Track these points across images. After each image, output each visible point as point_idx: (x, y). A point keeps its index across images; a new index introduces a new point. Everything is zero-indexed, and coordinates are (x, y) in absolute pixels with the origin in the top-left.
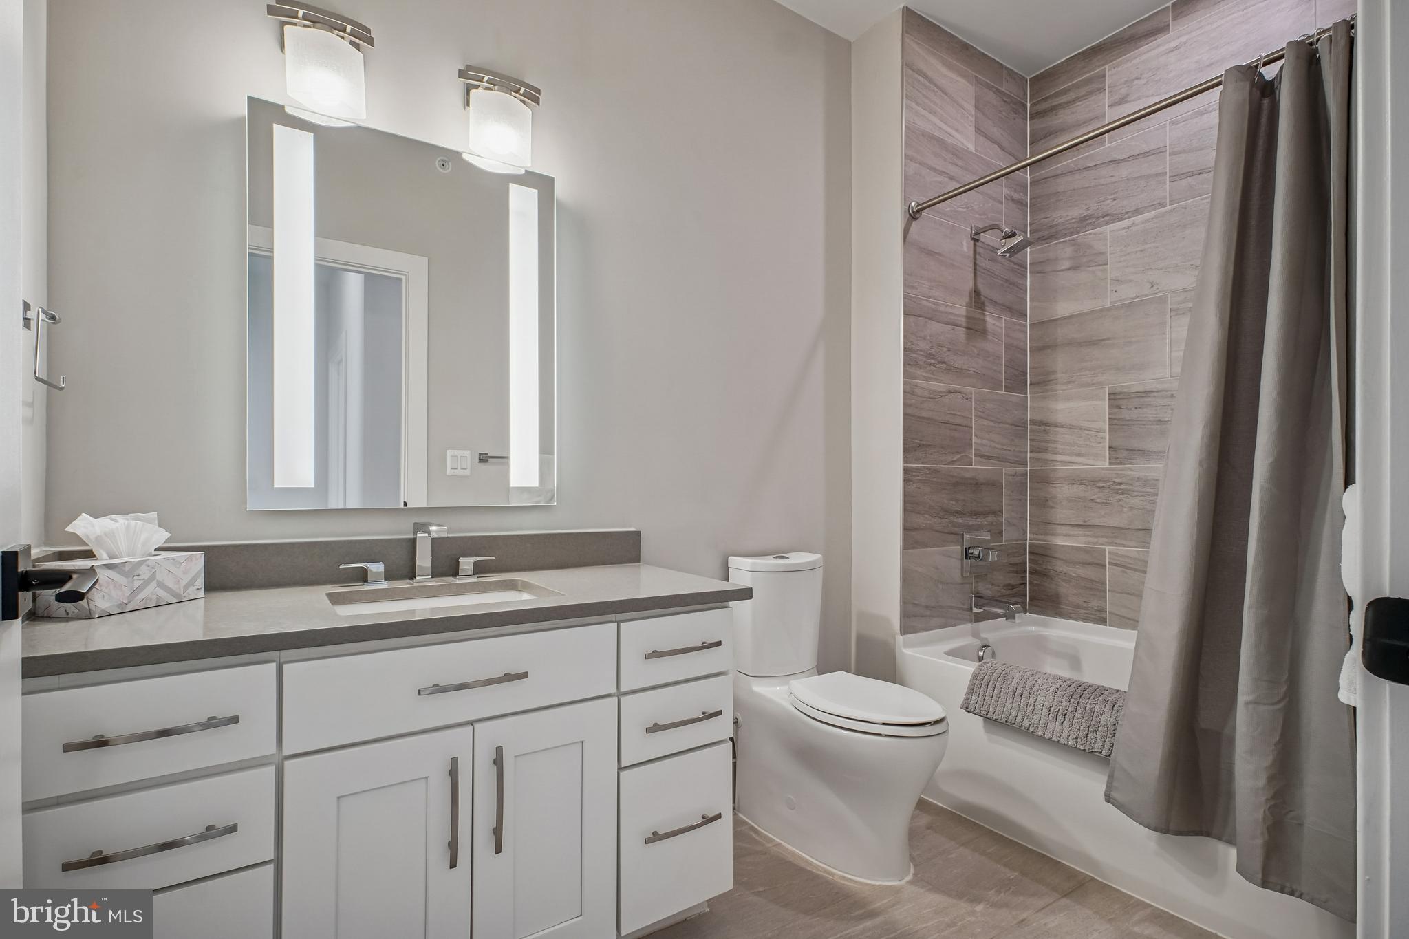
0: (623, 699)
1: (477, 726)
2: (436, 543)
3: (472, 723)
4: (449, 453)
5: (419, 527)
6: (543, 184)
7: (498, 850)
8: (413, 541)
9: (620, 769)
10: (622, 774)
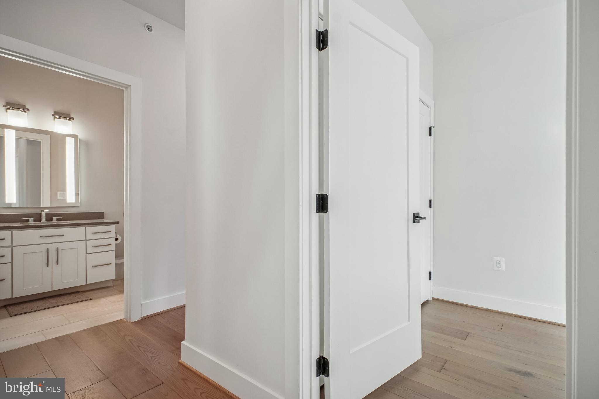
0: (87, 241)
1: (53, 244)
2: (47, 214)
3: (52, 243)
4: (58, 193)
5: (43, 211)
6: (76, 137)
7: (57, 265)
8: (41, 214)
9: (86, 254)
10: (87, 255)
